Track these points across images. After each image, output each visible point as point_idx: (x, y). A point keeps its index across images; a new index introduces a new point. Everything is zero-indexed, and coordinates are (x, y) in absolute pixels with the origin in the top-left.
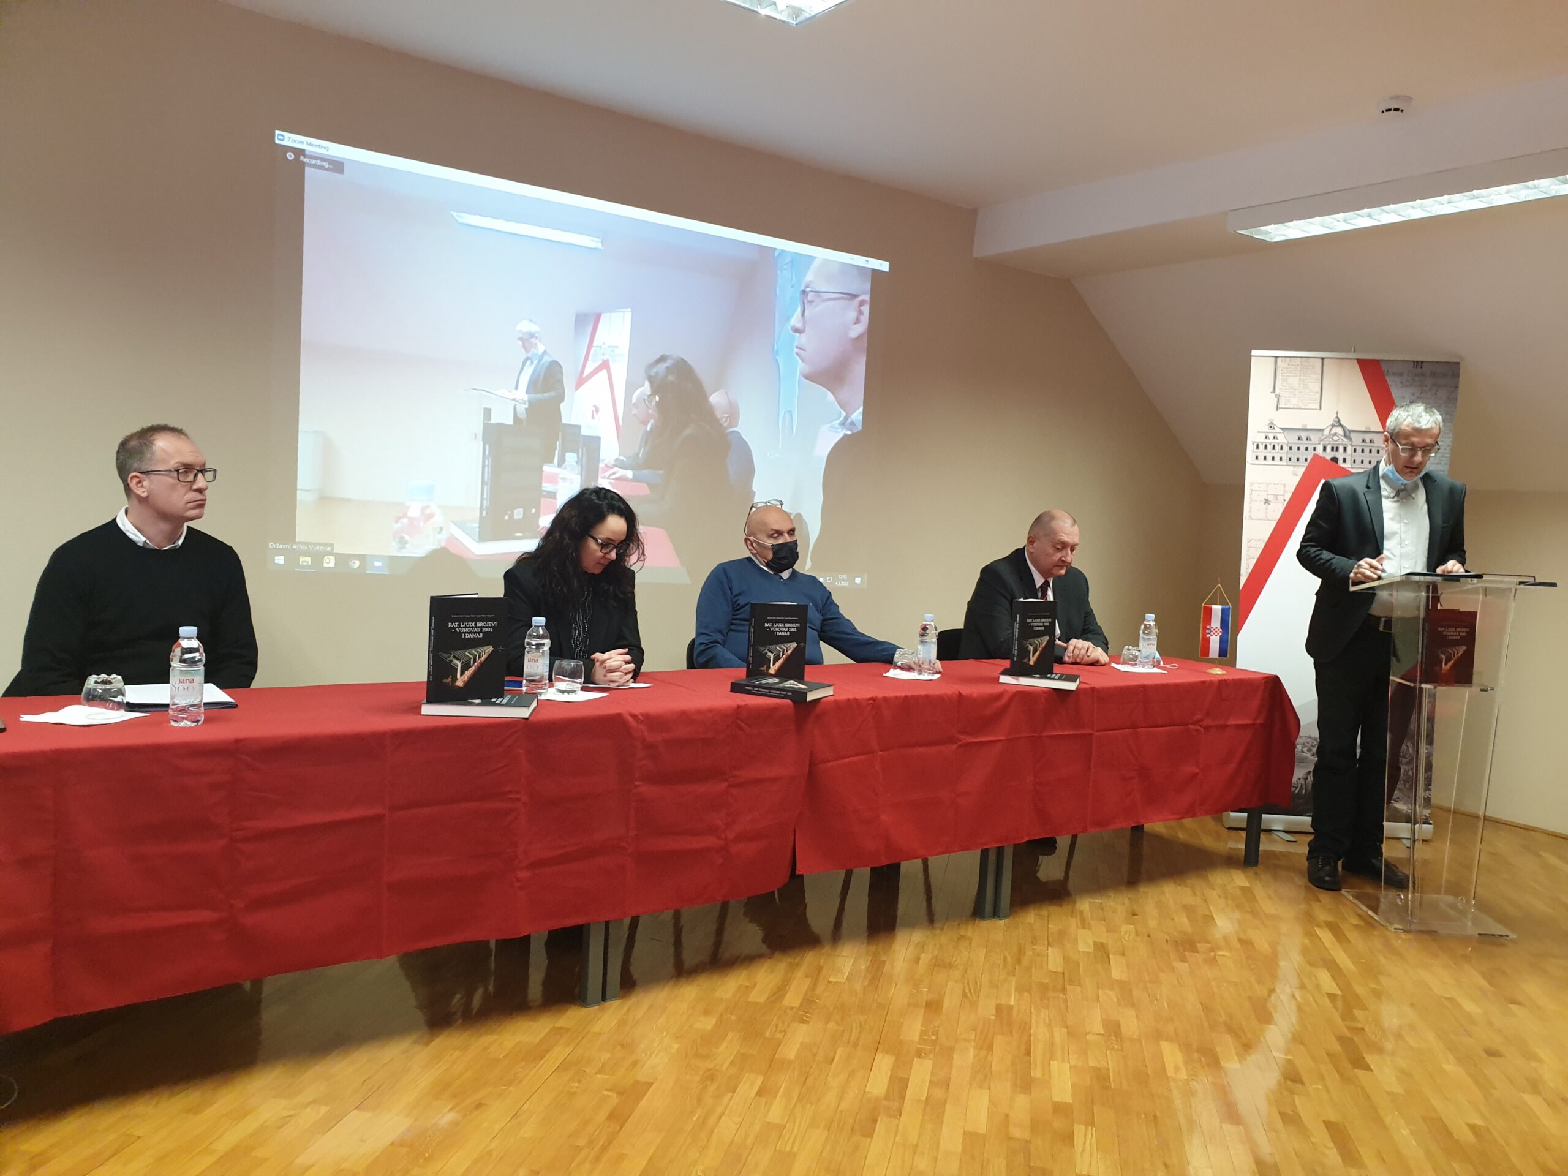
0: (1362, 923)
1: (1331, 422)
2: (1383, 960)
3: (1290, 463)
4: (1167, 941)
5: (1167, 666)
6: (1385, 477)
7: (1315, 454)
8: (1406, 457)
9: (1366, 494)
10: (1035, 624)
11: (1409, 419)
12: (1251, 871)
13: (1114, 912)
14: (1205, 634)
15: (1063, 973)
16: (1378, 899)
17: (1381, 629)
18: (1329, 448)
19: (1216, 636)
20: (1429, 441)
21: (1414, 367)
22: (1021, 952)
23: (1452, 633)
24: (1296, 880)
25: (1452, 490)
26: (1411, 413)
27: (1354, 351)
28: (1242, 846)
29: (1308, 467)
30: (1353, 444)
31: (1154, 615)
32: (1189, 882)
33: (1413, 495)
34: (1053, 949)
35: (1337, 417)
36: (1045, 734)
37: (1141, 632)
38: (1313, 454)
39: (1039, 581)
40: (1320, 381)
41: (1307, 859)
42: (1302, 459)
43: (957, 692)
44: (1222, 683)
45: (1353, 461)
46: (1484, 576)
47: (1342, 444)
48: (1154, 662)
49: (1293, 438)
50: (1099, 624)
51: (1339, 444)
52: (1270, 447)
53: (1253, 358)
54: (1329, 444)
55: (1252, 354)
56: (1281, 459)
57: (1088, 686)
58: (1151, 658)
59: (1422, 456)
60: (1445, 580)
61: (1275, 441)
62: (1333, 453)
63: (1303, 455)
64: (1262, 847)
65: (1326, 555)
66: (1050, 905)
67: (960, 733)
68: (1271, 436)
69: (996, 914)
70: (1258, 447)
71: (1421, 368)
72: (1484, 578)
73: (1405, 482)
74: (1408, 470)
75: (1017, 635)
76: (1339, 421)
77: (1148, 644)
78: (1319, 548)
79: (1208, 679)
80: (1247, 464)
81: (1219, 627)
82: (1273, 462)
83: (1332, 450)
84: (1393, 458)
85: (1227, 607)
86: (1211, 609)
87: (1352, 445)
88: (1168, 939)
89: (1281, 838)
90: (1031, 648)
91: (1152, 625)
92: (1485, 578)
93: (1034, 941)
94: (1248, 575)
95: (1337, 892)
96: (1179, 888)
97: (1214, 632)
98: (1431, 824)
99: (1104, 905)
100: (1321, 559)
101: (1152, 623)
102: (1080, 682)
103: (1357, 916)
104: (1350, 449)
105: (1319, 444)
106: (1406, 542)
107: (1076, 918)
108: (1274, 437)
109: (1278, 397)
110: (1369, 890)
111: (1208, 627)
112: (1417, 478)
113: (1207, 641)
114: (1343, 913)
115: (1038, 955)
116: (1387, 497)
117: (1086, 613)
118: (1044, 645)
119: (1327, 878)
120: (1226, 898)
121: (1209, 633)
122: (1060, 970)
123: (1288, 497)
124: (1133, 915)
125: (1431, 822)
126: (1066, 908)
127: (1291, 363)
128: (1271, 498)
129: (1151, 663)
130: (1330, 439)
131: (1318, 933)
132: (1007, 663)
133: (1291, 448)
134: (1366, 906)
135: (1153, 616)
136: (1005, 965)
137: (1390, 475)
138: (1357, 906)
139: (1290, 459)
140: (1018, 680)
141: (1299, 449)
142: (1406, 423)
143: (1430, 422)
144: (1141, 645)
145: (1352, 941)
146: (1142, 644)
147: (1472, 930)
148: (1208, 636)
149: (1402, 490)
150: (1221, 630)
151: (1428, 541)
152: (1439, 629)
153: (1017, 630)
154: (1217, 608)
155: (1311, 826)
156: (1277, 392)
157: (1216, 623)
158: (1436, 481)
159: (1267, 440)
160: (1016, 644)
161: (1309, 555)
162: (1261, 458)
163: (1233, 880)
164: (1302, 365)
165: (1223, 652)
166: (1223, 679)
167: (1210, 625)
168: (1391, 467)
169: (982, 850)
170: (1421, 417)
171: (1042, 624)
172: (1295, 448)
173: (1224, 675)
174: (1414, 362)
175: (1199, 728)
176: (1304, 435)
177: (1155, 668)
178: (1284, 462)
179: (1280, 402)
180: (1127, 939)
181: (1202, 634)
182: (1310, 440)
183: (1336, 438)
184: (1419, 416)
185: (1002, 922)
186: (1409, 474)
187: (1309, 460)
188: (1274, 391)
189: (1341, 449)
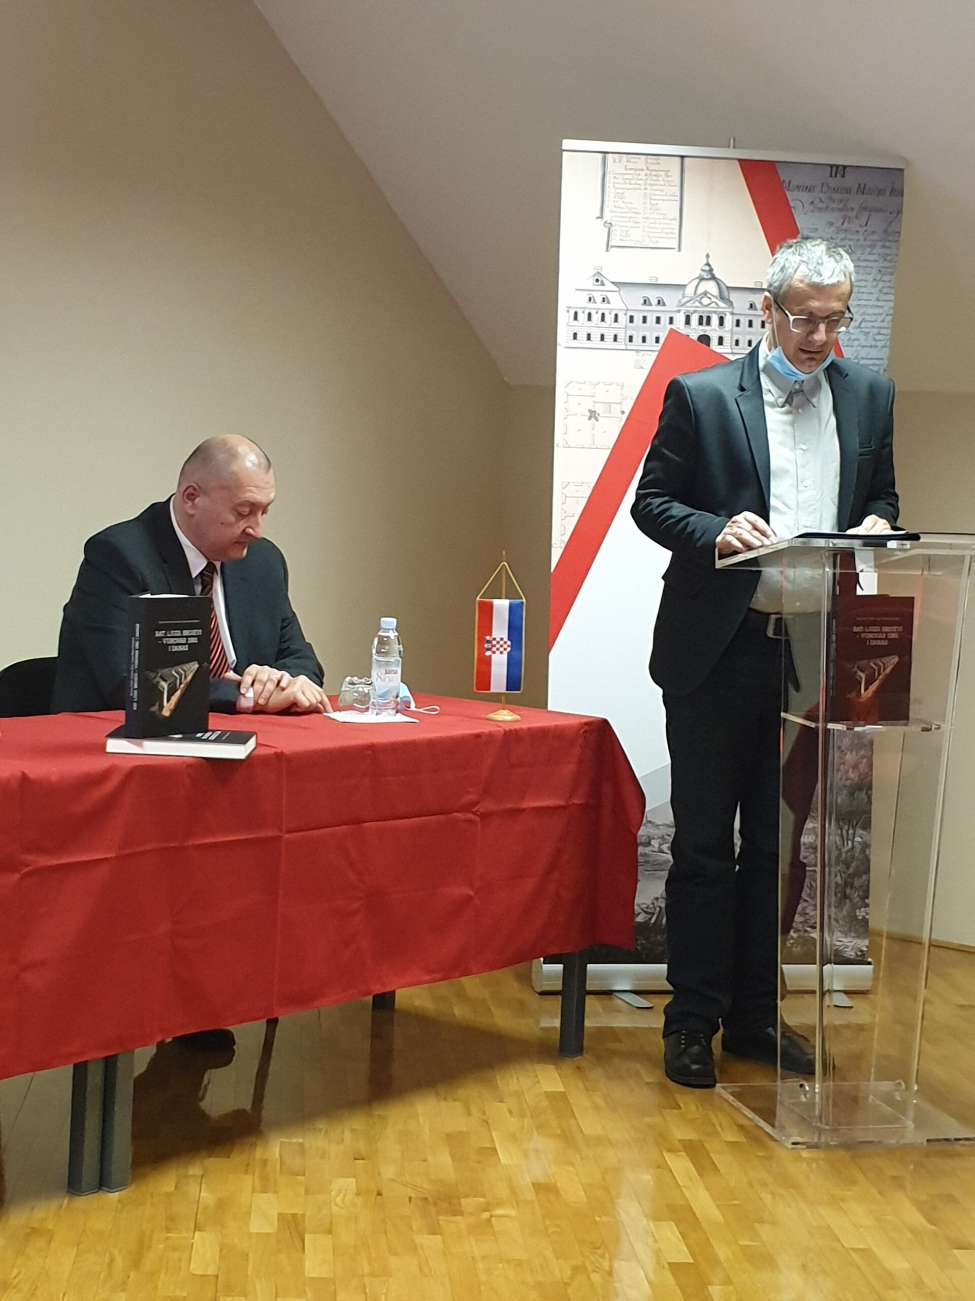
0: (742, 1139)
1: (698, 273)
2: (767, 1198)
3: (630, 346)
4: (410, 1198)
5: (421, 710)
6: (769, 369)
7: (672, 330)
8: (798, 334)
9: (738, 400)
10: (172, 641)
11: (803, 269)
12: (568, 1066)
13: (322, 1157)
14: (482, 650)
15: (217, 1277)
16: (772, 1096)
17: (770, 633)
18: (694, 319)
19: (501, 653)
20: (837, 305)
21: (831, 176)
22: (142, 1245)
23: (876, 636)
24: (643, 1072)
25: (873, 390)
26: (805, 258)
27: (734, 147)
28: (557, 1023)
29: (660, 352)
30: (735, 312)
31: (394, 620)
32: (461, 1092)
33: (814, 400)
34: (204, 1234)
35: (708, 264)
36: (191, 842)
37: (374, 651)
38: (668, 330)
39: (197, 563)
40: (678, 198)
41: (664, 1037)
42: (651, 340)
43: (20, 774)
44: (511, 737)
45: (734, 343)
46: (921, 535)
47: (715, 312)
48: (397, 704)
49: (634, 301)
50: (307, 641)
51: (712, 312)
52: (596, 317)
53: (564, 153)
54: (695, 312)
55: (564, 147)
56: (615, 338)
57: (271, 751)
58: (391, 698)
59: (826, 331)
60: (865, 545)
61: (605, 306)
62: (701, 327)
63: (652, 331)
64: (589, 1023)
65: (678, 509)
66: (210, 1156)
67: (28, 850)
68: (598, 297)
69: (103, 1183)
70: (576, 317)
71: (843, 176)
72: (921, 540)
73: (803, 377)
74: (805, 356)
75: (137, 662)
76: (711, 270)
77: (386, 673)
78: (666, 498)
79: (485, 729)
80: (558, 347)
81: (506, 639)
82: (602, 345)
83: (701, 323)
84: (780, 338)
85: (519, 601)
86: (491, 606)
87: (732, 314)
88: (413, 1195)
89: (629, 1004)
90: (165, 685)
91: (392, 637)
92: (924, 539)
93: (171, 1222)
94: (564, 546)
95: (709, 1090)
96: (443, 1104)
97: (498, 646)
98: (869, 963)
99: (307, 1145)
100: (672, 517)
101: (392, 635)
102: (257, 744)
103: (736, 1128)
104: (729, 321)
105: (679, 311)
106: (806, 483)
107: (254, 1173)
108: (604, 300)
109: (609, 226)
110: (760, 1081)
111: (488, 638)
112: (819, 371)
113: (486, 663)
114: (714, 1125)
115: (175, 1249)
116: (773, 405)
117: (283, 621)
118: (189, 678)
119: (694, 1067)
120: (522, 1115)
121: (488, 649)
122: (211, 1271)
123: (628, 406)
124: (356, 1159)
125: (870, 960)
126: (238, 1158)
127: (630, 165)
128: (599, 409)
129: (393, 705)
130: (697, 304)
131: (669, 1163)
132: (119, 717)
133: (631, 319)
134: (754, 1110)
135: (393, 622)
136: (110, 1275)
137: (777, 365)
138: (739, 1110)
139: (631, 339)
140: (140, 745)
141: (645, 320)
142: (797, 276)
143: (836, 273)
144: (374, 674)
145: (721, 1172)
146: (376, 673)
147: (912, 1134)
148: (488, 653)
149: (797, 392)
150: (509, 643)
151: (838, 479)
152: (855, 629)
153: (137, 652)
154: (501, 605)
155: (668, 979)
156: (607, 216)
157: (500, 631)
158: (847, 375)
159: (591, 305)
160: (136, 679)
161: (651, 510)
162: (582, 336)
163: (538, 1082)
164: (647, 169)
165: (513, 683)
166: (512, 728)
167: (491, 635)
168: (777, 352)
169: (75, 1066)
170: (822, 264)
171: (184, 641)
172: (638, 319)
173: (516, 721)
174: (832, 166)
175: (471, 816)
176: (653, 295)
177: (399, 714)
178: (620, 344)
179: (612, 236)
180: (340, 1204)
181: (479, 650)
182: (664, 305)
183: (706, 301)
184: (818, 263)
185: (115, 1196)
186: (808, 363)
187: (662, 341)
188: (601, 217)
189: (715, 320)
